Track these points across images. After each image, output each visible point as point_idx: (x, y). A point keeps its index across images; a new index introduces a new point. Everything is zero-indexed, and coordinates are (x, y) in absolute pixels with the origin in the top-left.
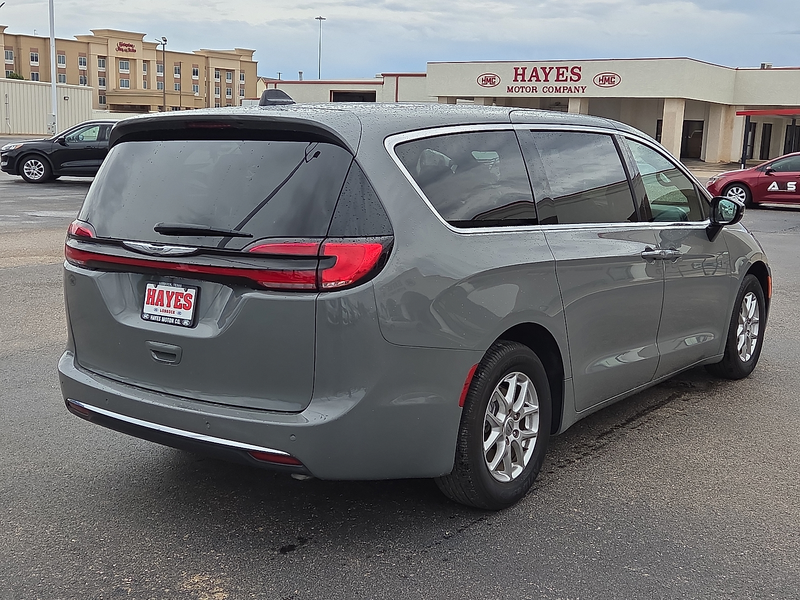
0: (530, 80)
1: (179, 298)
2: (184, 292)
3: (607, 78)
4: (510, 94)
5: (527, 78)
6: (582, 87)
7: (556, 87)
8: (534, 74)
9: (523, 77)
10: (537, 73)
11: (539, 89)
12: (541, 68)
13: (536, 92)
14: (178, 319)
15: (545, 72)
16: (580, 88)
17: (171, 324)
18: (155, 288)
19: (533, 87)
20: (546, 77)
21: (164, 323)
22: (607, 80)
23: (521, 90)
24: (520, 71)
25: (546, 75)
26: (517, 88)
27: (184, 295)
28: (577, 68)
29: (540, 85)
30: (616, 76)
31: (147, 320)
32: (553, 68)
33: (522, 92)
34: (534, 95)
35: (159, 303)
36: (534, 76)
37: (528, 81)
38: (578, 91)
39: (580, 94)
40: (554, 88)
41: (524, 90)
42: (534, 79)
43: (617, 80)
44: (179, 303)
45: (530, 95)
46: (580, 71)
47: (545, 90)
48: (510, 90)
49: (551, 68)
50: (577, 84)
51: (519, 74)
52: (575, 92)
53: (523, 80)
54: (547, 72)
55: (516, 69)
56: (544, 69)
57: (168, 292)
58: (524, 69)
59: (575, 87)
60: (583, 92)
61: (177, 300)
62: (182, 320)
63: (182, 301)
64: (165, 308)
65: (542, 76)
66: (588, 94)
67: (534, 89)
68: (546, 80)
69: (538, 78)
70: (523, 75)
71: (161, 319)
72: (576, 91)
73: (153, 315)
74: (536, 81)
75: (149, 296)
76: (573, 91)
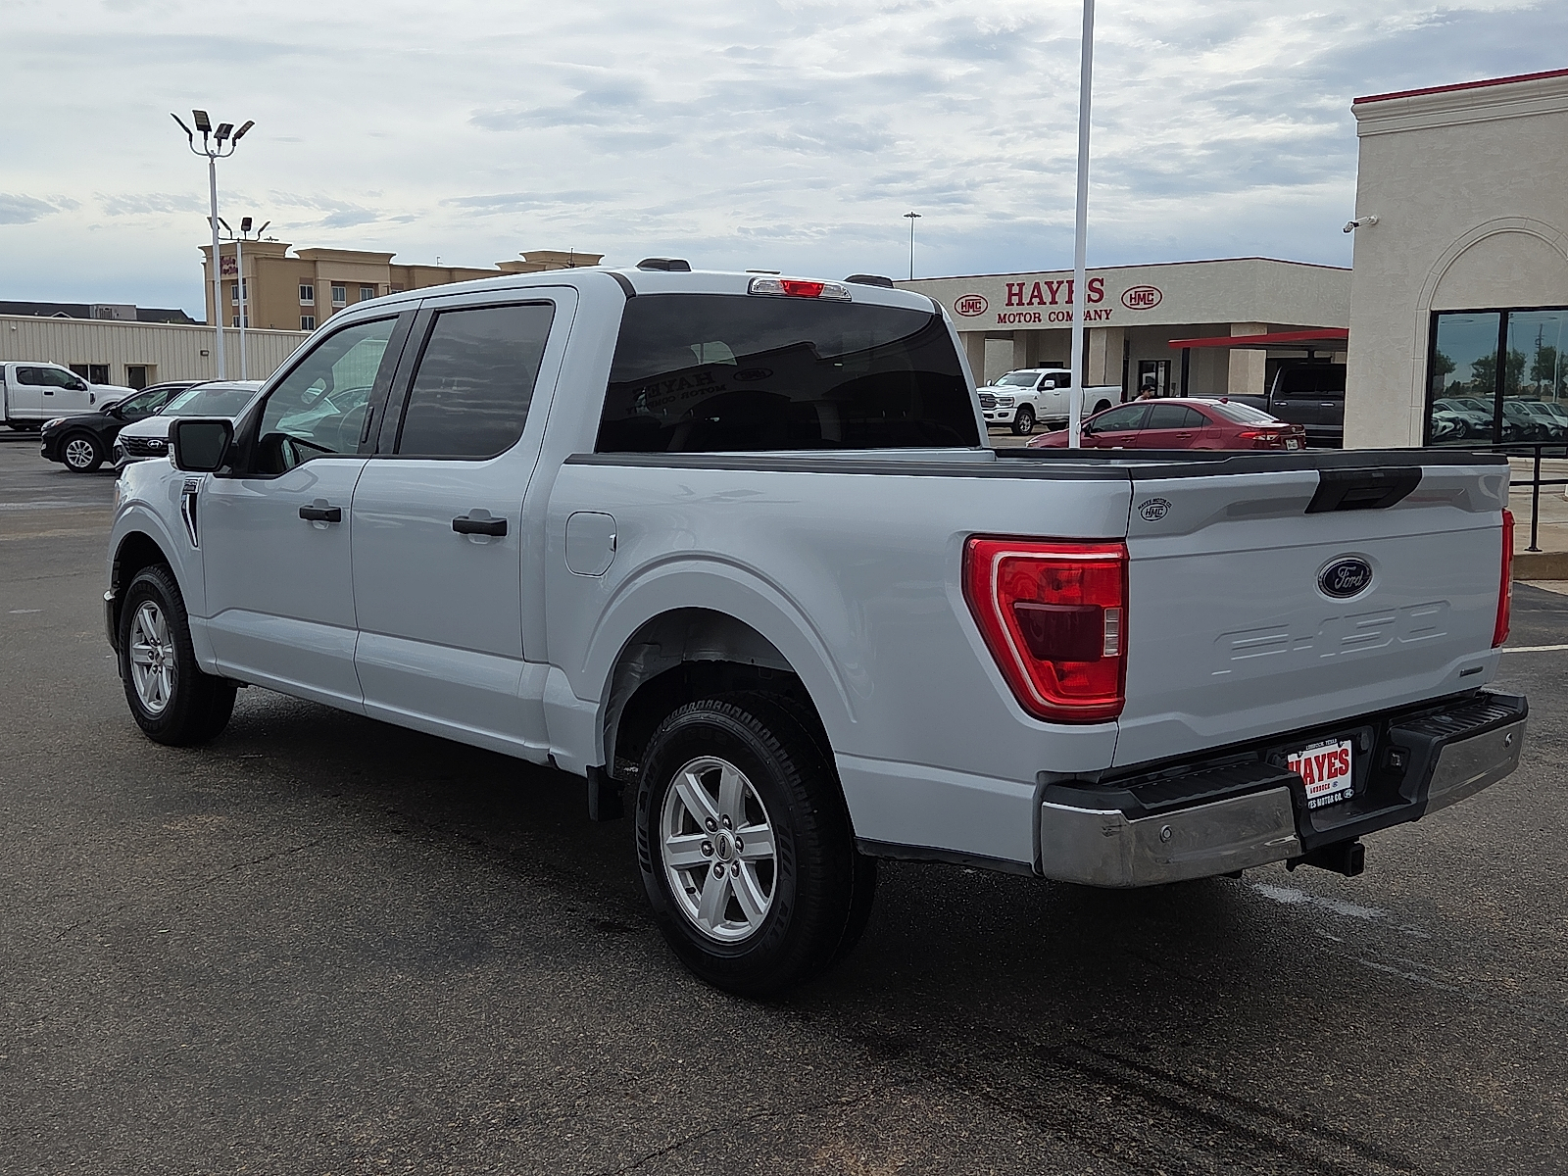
0: (1030, 303)
3: (1142, 294)
4: (1002, 327)
5: (1026, 300)
6: (1106, 311)
7: (1068, 313)
8: (1036, 293)
9: (1021, 299)
10: (1039, 291)
11: (1044, 317)
12: (1046, 283)
13: (1040, 321)
15: (1051, 289)
16: (1103, 312)
19: (1035, 314)
20: (1053, 298)
22: (1143, 298)
23: (1017, 319)
24: (1015, 290)
25: (1054, 293)
26: (1012, 316)
28: (1098, 280)
29: (1044, 311)
30: (1155, 292)
32: (1063, 282)
33: (1020, 321)
34: (1037, 326)
36: (1036, 297)
37: (1028, 304)
38: (1100, 318)
39: (1103, 323)
40: (1066, 314)
41: (1022, 318)
42: (1036, 301)
43: (1156, 297)
45: (1032, 326)
46: (1102, 285)
47: (1053, 316)
48: (1002, 319)
49: (1060, 283)
50: (1099, 306)
51: (1014, 293)
52: (1095, 319)
53: (1020, 303)
54: (1055, 289)
55: (1010, 286)
56: (1049, 284)
58: (1021, 286)
59: (1096, 311)
60: (1107, 318)
65: (1047, 297)
66: (1115, 321)
67: (1037, 318)
68: (1054, 302)
69: (1041, 299)
70: (1020, 294)
72: (1097, 317)
74: (1039, 304)
76: (1093, 317)
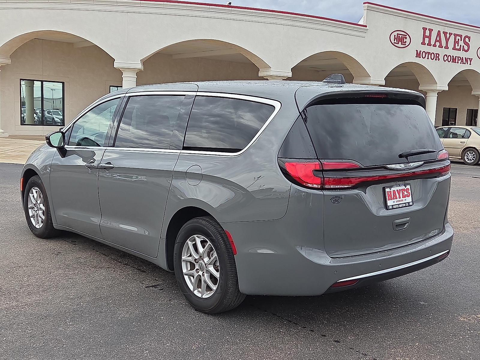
1: (404, 192)
2: (405, 188)
14: (407, 203)
17: (404, 207)
18: (390, 190)
21: (401, 207)
27: (405, 189)
31: (392, 209)
35: (395, 197)
44: (404, 194)
57: (397, 190)
61: (403, 193)
62: (409, 203)
63: (406, 193)
64: (398, 199)
71: (399, 206)
73: (394, 205)
75: (389, 196)
